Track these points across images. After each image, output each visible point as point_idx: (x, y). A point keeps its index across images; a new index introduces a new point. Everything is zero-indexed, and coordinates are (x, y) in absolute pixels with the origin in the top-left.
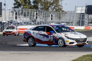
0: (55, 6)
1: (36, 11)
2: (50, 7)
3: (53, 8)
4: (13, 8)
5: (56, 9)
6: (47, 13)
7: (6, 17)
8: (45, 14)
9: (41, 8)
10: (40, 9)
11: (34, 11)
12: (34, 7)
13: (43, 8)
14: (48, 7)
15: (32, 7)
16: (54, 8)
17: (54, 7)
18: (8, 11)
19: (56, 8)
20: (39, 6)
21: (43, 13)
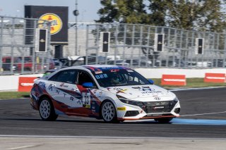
0: (208, 16)
1: (159, 31)
2: (194, 19)
3: (203, 21)
4: (97, 21)
5: (211, 24)
6: (187, 34)
7: (78, 45)
8: (182, 37)
9: (173, 22)
10: (168, 25)
11: (153, 30)
12: (152, 18)
13: (177, 21)
14: (191, 21)
15: (148, 20)
16: (207, 21)
17: (206, 18)
18: (85, 30)
19: (211, 21)
20: (167, 17)
21: (176, 35)
